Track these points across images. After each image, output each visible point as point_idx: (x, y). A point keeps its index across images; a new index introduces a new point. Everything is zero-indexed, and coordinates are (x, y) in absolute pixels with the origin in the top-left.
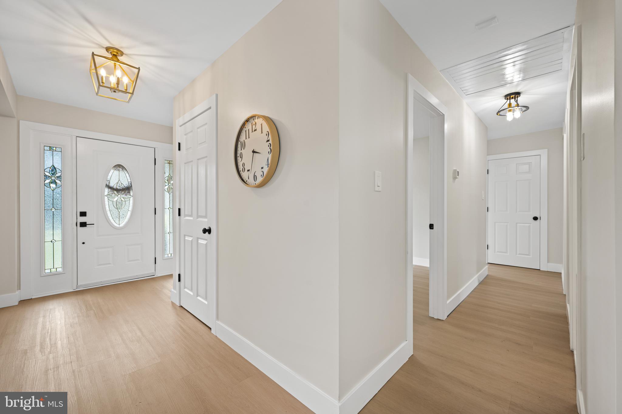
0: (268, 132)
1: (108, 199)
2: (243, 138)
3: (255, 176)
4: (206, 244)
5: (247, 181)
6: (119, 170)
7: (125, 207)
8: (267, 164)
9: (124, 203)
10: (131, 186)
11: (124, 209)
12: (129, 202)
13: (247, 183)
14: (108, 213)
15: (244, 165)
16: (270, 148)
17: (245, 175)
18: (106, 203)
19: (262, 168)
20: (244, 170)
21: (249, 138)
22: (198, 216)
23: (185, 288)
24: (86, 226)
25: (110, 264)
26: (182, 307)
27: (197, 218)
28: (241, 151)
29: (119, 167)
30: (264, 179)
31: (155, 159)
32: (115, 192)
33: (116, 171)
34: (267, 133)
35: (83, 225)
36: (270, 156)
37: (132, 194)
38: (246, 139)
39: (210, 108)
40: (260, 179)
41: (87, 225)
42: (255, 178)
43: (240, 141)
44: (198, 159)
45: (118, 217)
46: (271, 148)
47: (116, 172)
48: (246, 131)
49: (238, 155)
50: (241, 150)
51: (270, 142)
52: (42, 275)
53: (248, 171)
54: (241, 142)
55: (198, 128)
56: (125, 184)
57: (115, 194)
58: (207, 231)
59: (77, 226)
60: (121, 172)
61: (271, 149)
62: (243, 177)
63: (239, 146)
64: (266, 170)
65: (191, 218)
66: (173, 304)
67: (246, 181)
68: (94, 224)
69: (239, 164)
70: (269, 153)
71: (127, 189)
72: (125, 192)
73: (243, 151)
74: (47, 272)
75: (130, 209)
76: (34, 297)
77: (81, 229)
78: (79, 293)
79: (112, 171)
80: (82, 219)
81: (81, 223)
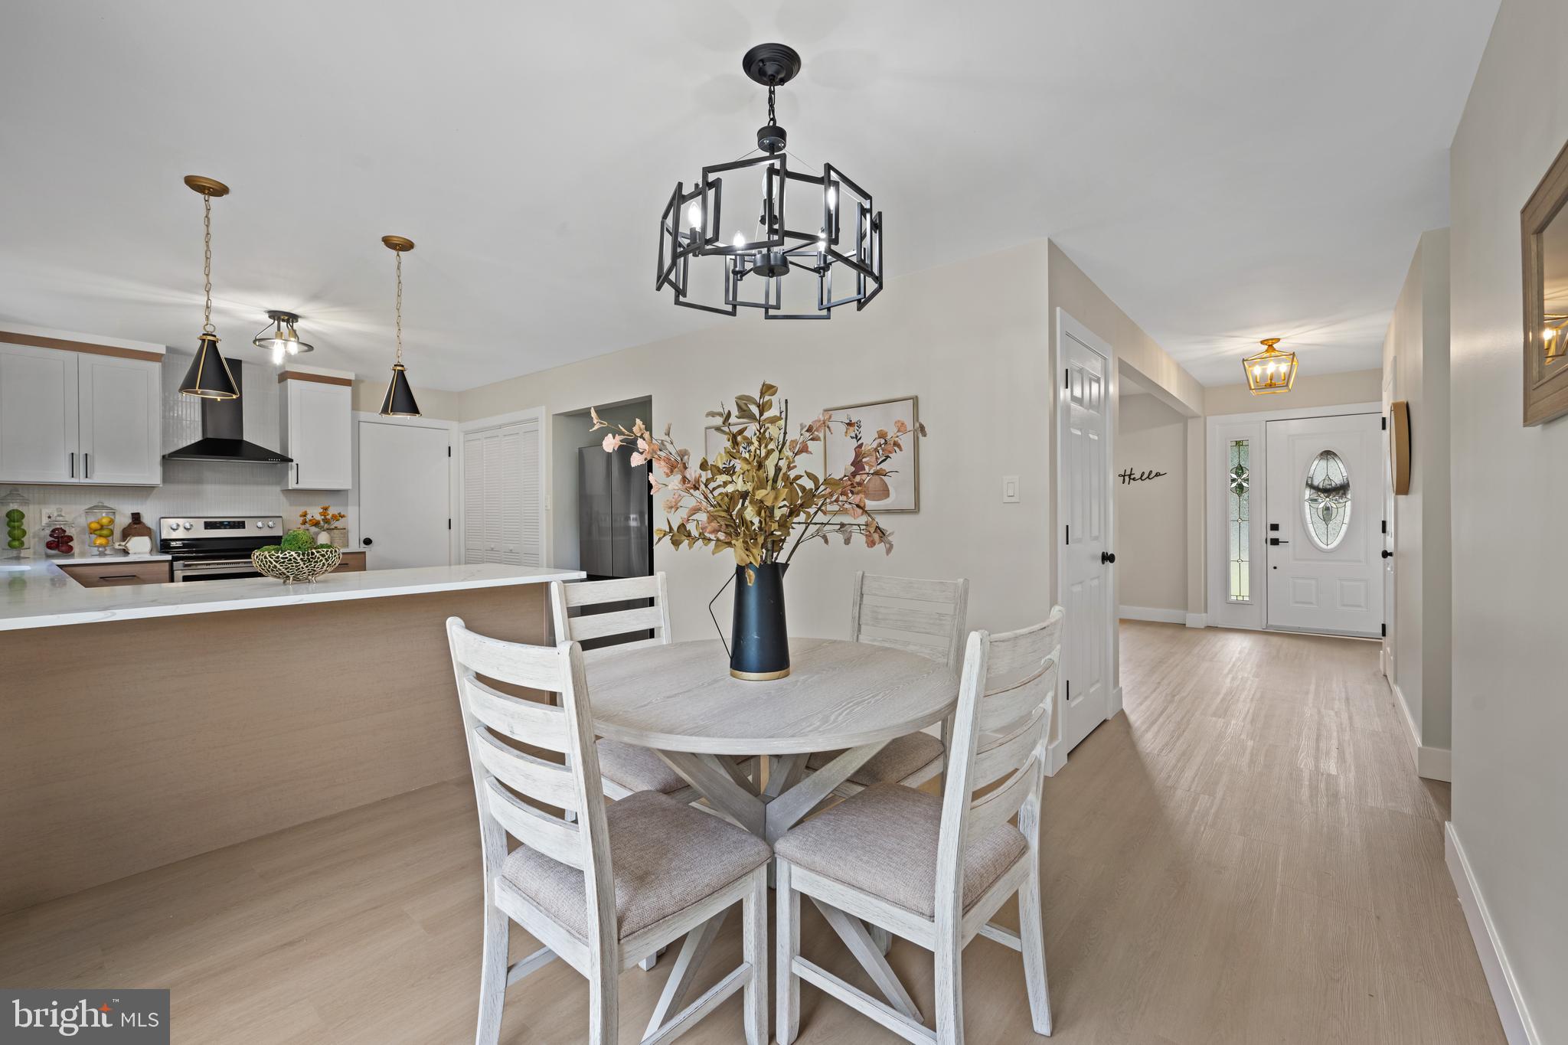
1: (1310, 504)
6: (1327, 459)
7: (1338, 517)
9: (1335, 510)
10: (1348, 484)
11: (1336, 521)
12: (1344, 510)
14: (1310, 526)
18: (1307, 511)
24: (1278, 545)
25: (1312, 602)
29: (1327, 454)
32: (1322, 494)
33: (1323, 461)
35: (1275, 542)
37: (1349, 496)
41: (1280, 543)
45: (1326, 533)
47: (1323, 463)
52: (1228, 601)
56: (1338, 480)
57: (1321, 497)
59: (1266, 543)
60: (1331, 461)
68: (1289, 542)
71: (1342, 489)
72: (1337, 494)
74: (1234, 598)
75: (1347, 520)
76: (1219, 626)
77: (1272, 549)
78: (1267, 633)
79: (1316, 462)
80: (1273, 535)
81: (1272, 539)
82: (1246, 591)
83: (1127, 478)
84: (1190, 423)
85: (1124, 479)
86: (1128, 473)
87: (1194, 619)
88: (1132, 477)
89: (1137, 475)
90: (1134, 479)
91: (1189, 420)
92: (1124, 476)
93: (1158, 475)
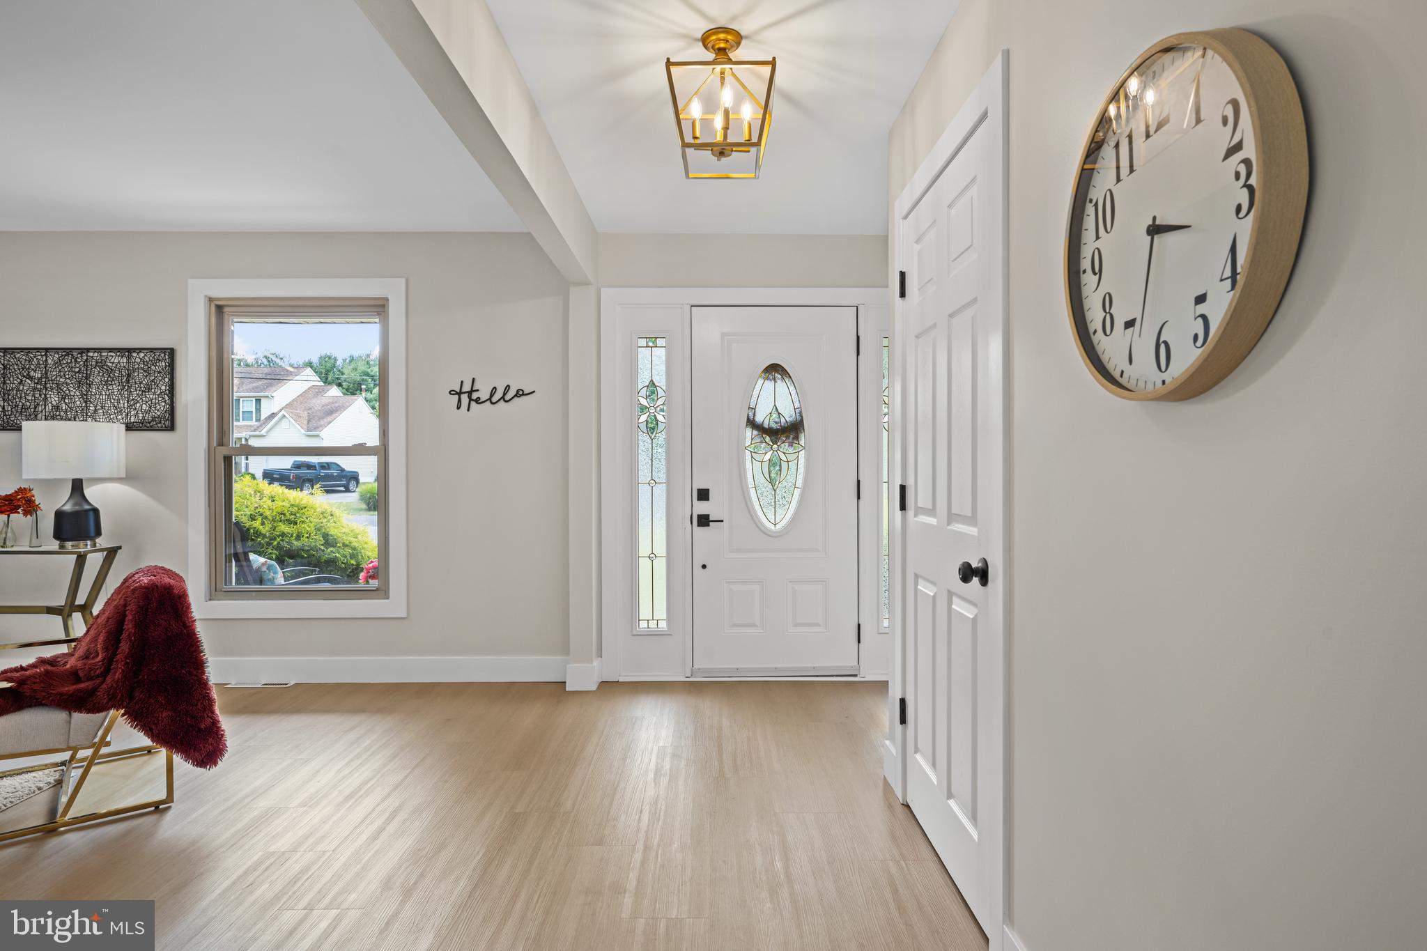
0: (1235, 104)
1: (752, 457)
2: (1103, 182)
3: (1163, 348)
4: (974, 620)
5: (1121, 376)
6: (774, 379)
7: (788, 477)
8: (1228, 273)
9: (784, 465)
10: (802, 420)
11: (786, 484)
12: (796, 460)
13: (1123, 381)
14: (752, 491)
15: (1108, 301)
16: (1245, 186)
17: (1112, 347)
18: (748, 465)
19: (1201, 299)
20: (1109, 324)
21: (1132, 170)
22: (951, 517)
23: (917, 750)
24: (709, 525)
25: (754, 625)
26: (908, 806)
27: (949, 523)
28: (1098, 244)
29: (774, 370)
30: (1209, 355)
31: (858, 338)
32: (768, 439)
33: (769, 381)
34: (1229, 112)
35: (704, 521)
36: (1245, 229)
37: (802, 442)
38: (1119, 180)
39: (984, 116)
40: (1186, 358)
41: (711, 523)
42: (1163, 351)
43: (1091, 201)
44: (951, 316)
45: (773, 504)
46: (1253, 181)
47: (769, 385)
48: (1117, 146)
49: (1086, 264)
50: (1098, 238)
51: (1250, 151)
52: (635, 633)
53: (1130, 324)
54: (1096, 205)
55: (950, 206)
56: (788, 415)
57: (766, 442)
58: (975, 573)
59: (692, 523)
60: (779, 382)
61: (1251, 189)
62: (1104, 358)
63: (1089, 222)
64: (1219, 307)
65: (933, 521)
66: (887, 786)
67: (1116, 375)
68: (722, 521)
69: (1087, 304)
70: (1241, 215)
71: (791, 431)
72: (788, 437)
73: (1105, 242)
74: (643, 625)
75: (799, 483)
76: (621, 680)
77: (700, 532)
78: (694, 687)
79: (760, 382)
80: (702, 508)
81: (700, 517)
82: (661, 613)
83: (465, 398)
84: (574, 292)
85: (460, 401)
86: (467, 388)
87: (582, 677)
88: (475, 396)
89: (484, 395)
90: (477, 401)
91: (572, 290)
92: (459, 394)
93: (520, 394)
